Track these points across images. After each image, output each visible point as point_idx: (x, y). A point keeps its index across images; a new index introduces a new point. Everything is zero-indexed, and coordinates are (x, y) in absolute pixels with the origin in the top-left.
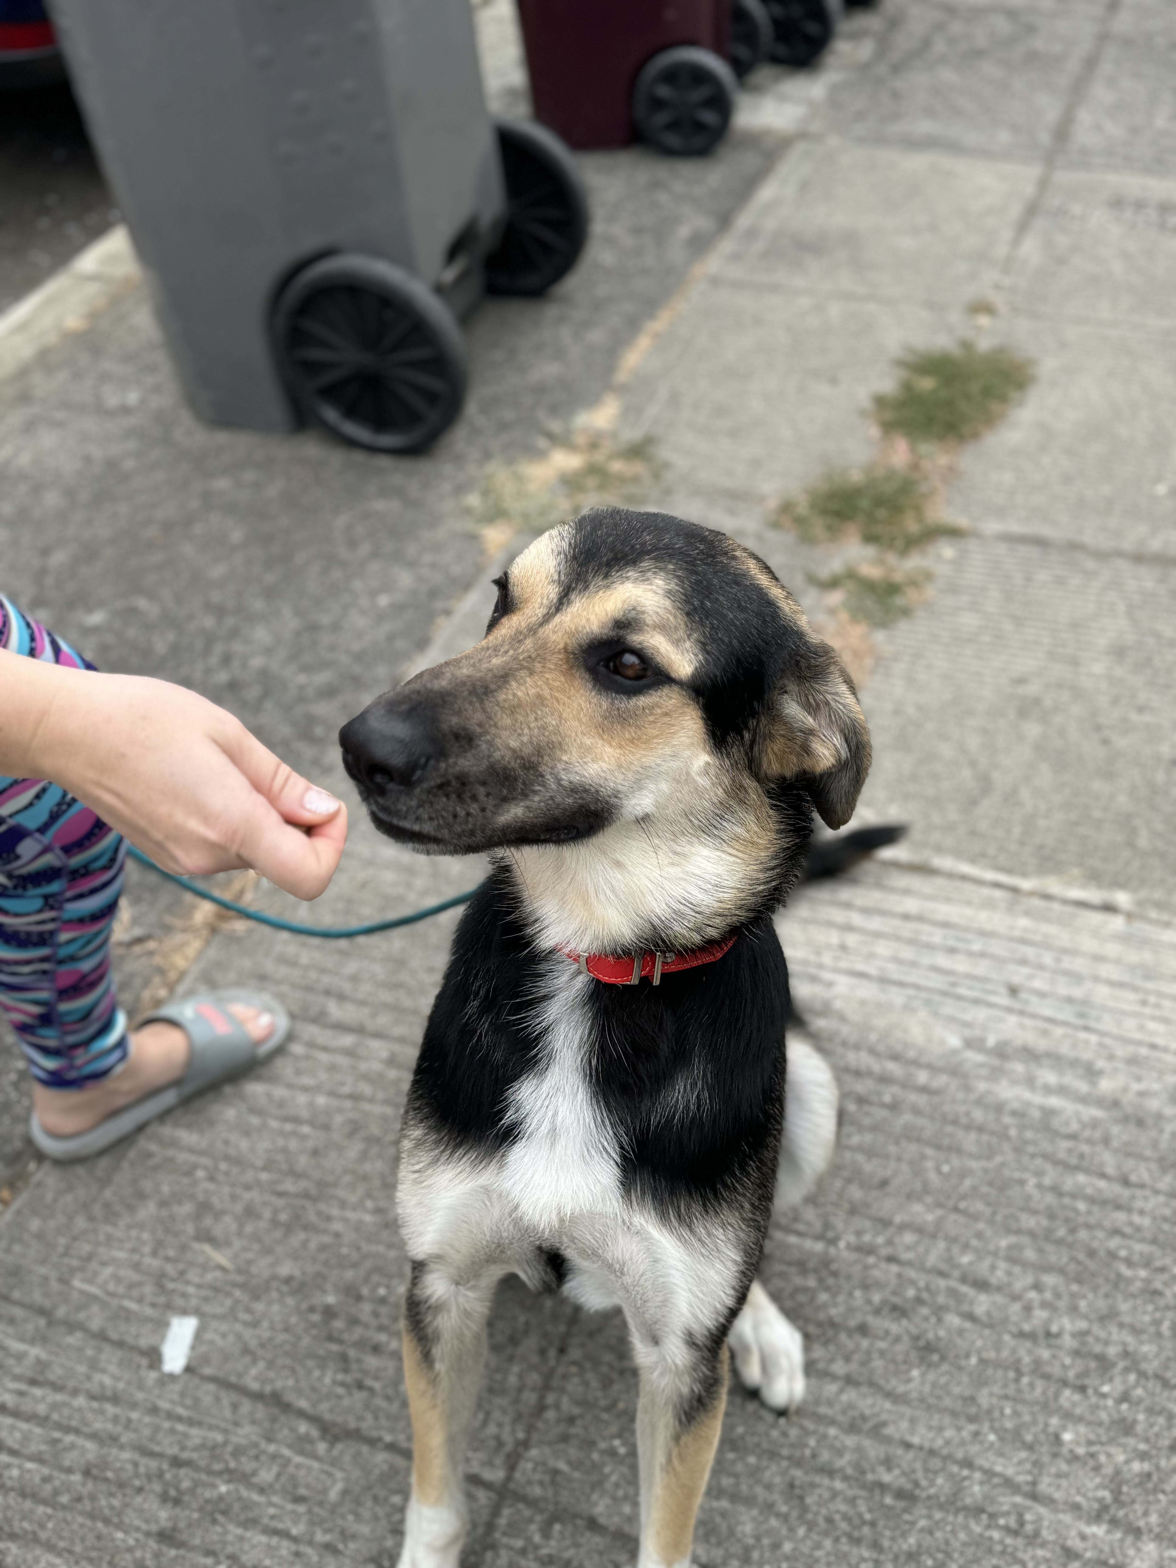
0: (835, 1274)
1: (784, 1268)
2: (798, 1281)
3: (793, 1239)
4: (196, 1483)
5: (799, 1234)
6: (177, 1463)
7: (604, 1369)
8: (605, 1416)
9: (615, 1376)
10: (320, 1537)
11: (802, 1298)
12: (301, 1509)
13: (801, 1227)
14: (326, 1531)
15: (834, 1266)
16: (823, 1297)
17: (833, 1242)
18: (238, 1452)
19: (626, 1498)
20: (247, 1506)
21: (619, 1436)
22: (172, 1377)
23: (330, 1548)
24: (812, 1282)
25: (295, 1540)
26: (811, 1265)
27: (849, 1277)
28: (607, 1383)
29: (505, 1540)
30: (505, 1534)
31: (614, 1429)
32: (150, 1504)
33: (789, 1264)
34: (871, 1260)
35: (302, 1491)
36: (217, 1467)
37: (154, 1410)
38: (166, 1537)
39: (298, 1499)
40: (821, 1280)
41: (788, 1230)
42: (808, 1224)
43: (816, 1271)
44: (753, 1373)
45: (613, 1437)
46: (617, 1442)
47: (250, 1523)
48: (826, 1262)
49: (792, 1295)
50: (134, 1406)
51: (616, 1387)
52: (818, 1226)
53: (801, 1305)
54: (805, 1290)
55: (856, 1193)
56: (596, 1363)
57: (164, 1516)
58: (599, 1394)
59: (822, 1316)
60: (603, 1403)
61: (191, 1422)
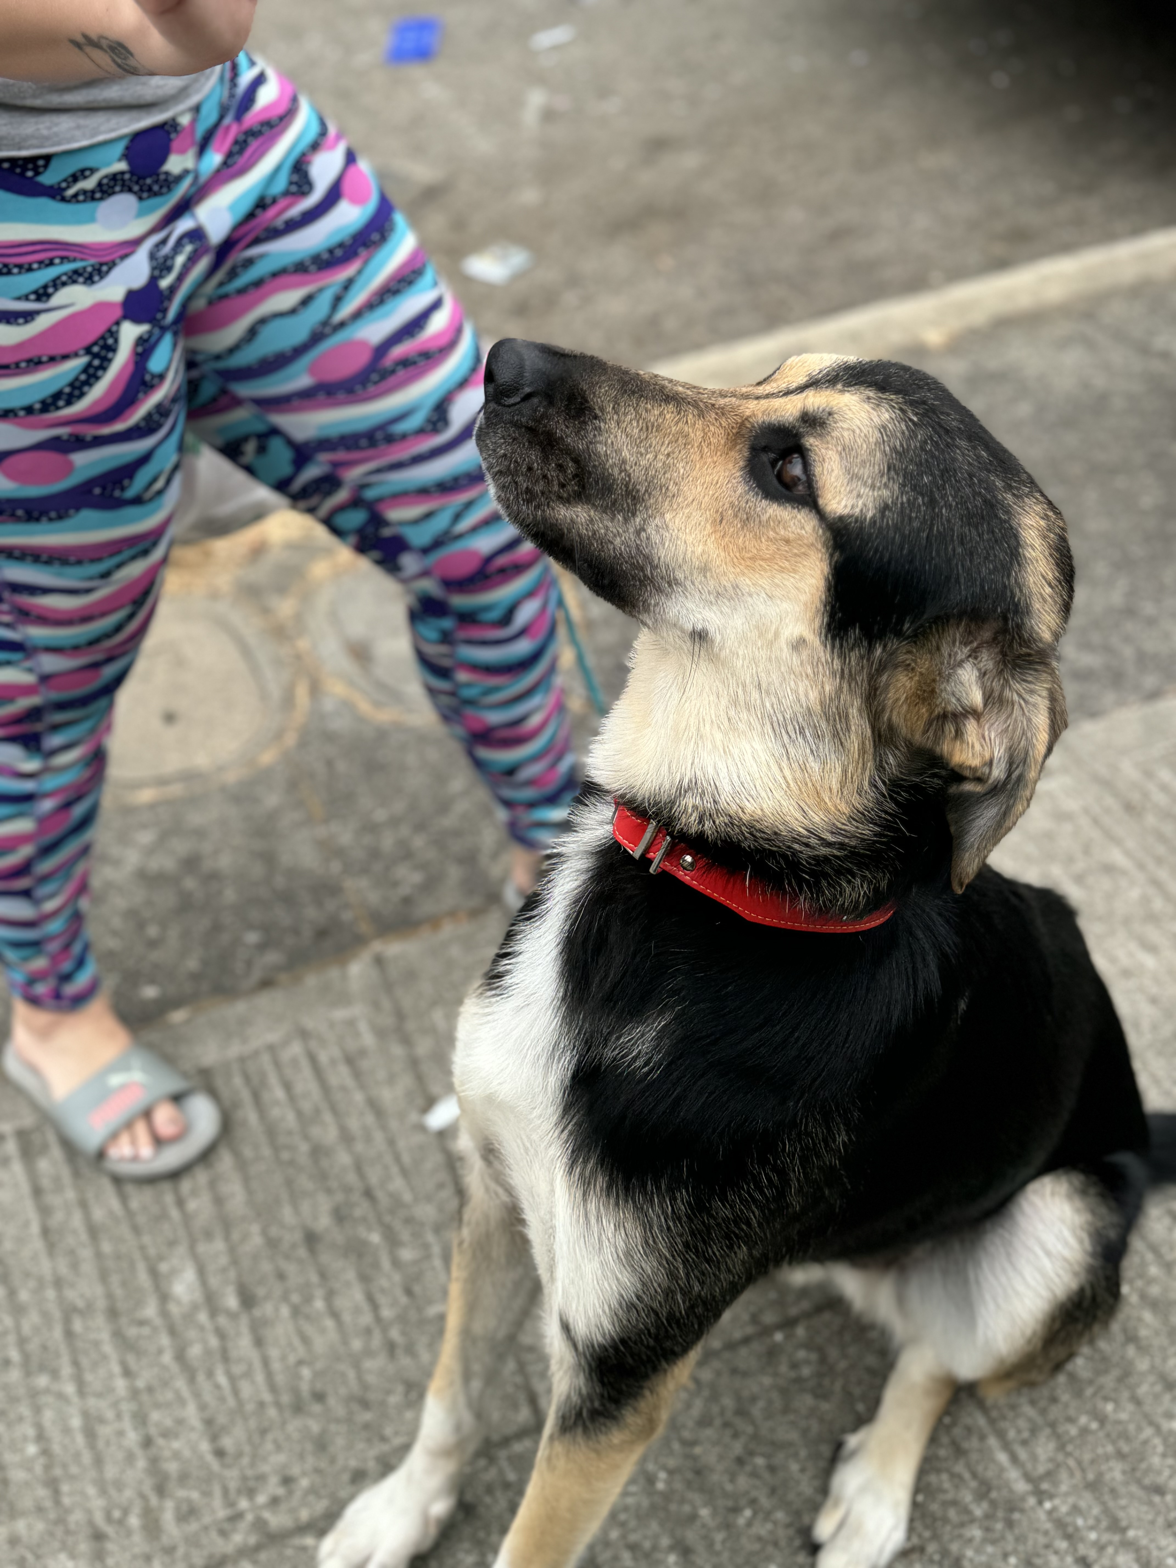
4: (364, 1219)
5: (1014, 1459)
6: (368, 1194)
7: (715, 1409)
8: (676, 1446)
9: (718, 1422)
10: (395, 1334)
12: (404, 1300)
14: (404, 1333)
18: (409, 1221)
20: (376, 1265)
22: (422, 1128)
23: (391, 1348)
24: (978, 1511)
25: (378, 1319)
26: (994, 1495)
28: (704, 1422)
29: (504, 1464)
30: (510, 1459)
31: (672, 1463)
32: (325, 1204)
33: (974, 1475)
34: (1063, 1545)
35: (417, 1289)
36: (387, 1219)
37: (391, 1142)
38: (311, 1239)
39: (409, 1292)
40: (988, 1516)
41: (1006, 1446)
42: (1034, 1458)
43: (993, 1504)
45: (664, 1468)
46: (662, 1475)
47: (365, 1279)
48: (1013, 1506)
49: (946, 1504)
50: (384, 1127)
51: (709, 1432)
52: (1041, 1469)
53: (946, 1520)
54: (967, 1511)
55: (1116, 1472)
56: (715, 1397)
57: (324, 1222)
58: (690, 1424)
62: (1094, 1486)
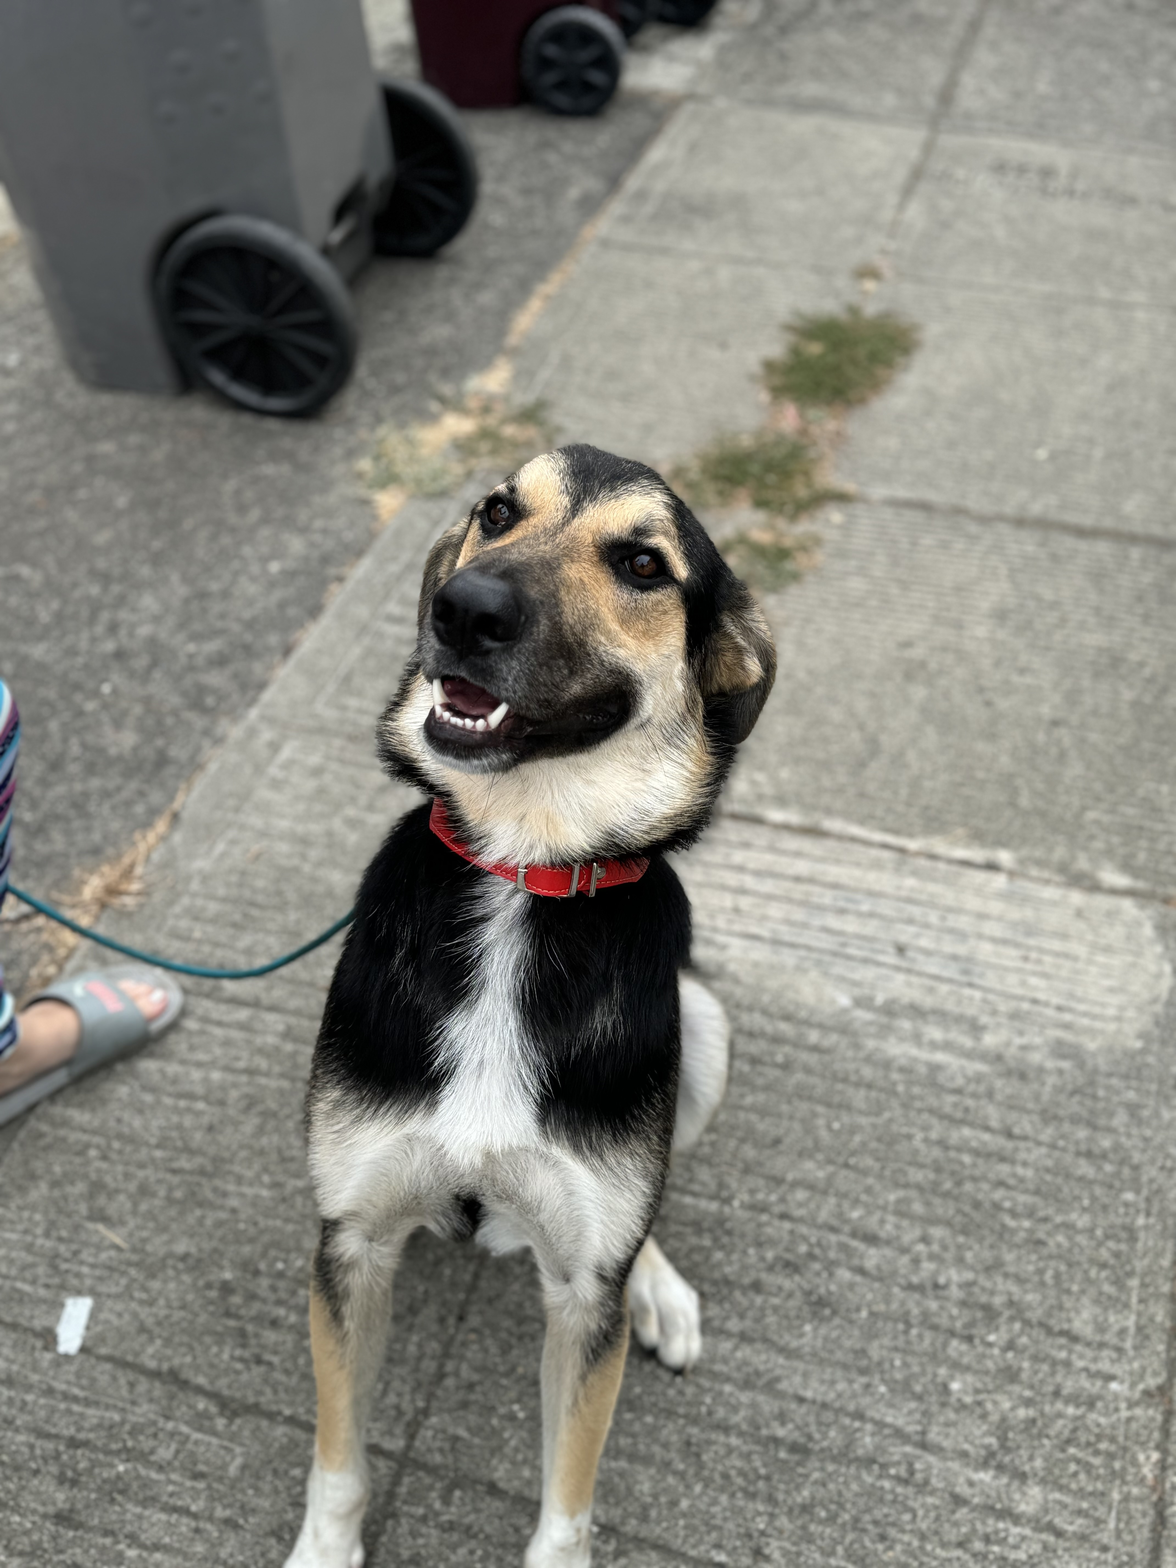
0: (729, 1233)
1: (680, 1228)
2: (693, 1240)
3: (688, 1200)
4: (94, 1464)
5: (694, 1194)
6: (73, 1443)
7: (504, 1335)
8: (504, 1382)
9: (514, 1341)
10: (220, 1512)
11: (697, 1257)
12: (201, 1485)
13: (696, 1188)
14: (225, 1507)
15: (728, 1225)
16: (719, 1255)
17: (727, 1201)
18: (134, 1432)
19: (525, 1461)
20: (146, 1484)
21: (518, 1401)
22: (67, 1357)
23: (230, 1523)
24: (707, 1242)
25: (195, 1516)
26: (706, 1225)
27: (743, 1236)
28: (505, 1349)
29: (405, 1508)
30: (405, 1502)
31: (513, 1394)
32: (47, 1486)
33: (685, 1224)
34: (764, 1218)
35: (201, 1468)
36: (114, 1446)
37: (50, 1392)
38: (63, 1518)
39: (197, 1476)
40: (716, 1240)
41: (684, 1191)
42: (703, 1184)
43: (710, 1230)
44: (651, 1333)
45: (512, 1402)
46: (516, 1407)
47: (148, 1502)
48: (721, 1221)
49: (688, 1255)
50: (29, 1388)
51: (515, 1352)
52: (713, 1186)
53: (696, 1265)
54: (701, 1249)
55: (749, 1152)
56: (495, 1329)
57: (61, 1497)
58: (498, 1360)
59: (717, 1275)
60: (502, 1369)
61: (87, 1403)
62: (747, 1170)
